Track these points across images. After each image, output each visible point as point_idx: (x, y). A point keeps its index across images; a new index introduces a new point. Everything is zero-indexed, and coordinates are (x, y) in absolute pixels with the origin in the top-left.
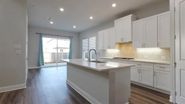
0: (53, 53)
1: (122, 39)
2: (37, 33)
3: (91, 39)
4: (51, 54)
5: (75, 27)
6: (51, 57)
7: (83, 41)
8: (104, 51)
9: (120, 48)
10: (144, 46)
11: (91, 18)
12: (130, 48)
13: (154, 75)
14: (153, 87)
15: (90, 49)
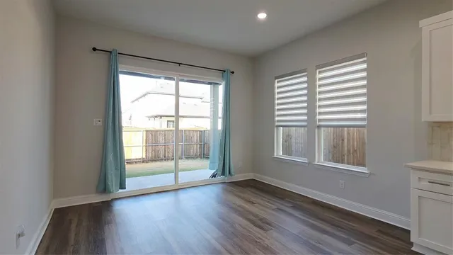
0: (151, 131)
2: (94, 49)
3: (323, 75)
4: (145, 132)
6: (144, 144)
7: (277, 85)
15: (318, 117)
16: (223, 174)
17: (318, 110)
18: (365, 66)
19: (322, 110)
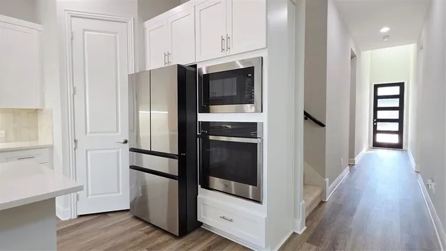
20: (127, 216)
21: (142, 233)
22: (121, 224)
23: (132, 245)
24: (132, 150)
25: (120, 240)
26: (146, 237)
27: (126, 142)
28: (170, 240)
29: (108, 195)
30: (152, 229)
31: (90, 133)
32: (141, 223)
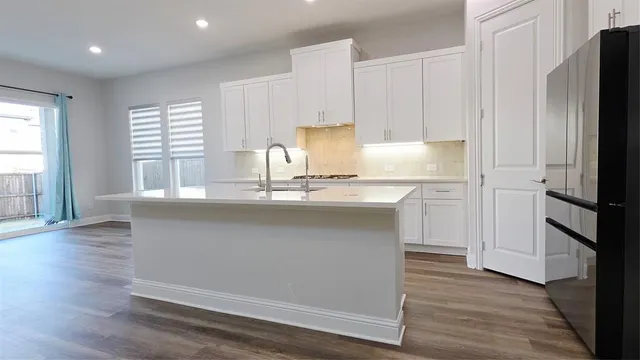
1: (322, 115)
3: (173, 111)
5: (95, 50)
7: (131, 116)
8: (243, 155)
9: (307, 144)
10: (388, 137)
11: (202, 24)
12: (343, 144)
13: (424, 213)
14: (423, 245)
15: (172, 150)
16: (64, 217)
17: (171, 144)
18: (200, 108)
19: (175, 143)
20: (541, 294)
21: (542, 320)
22: (525, 298)
23: (517, 325)
24: (550, 193)
25: (508, 313)
26: (546, 328)
27: (544, 181)
28: (582, 353)
29: (516, 254)
30: (565, 325)
31: (499, 166)
32: (554, 310)
